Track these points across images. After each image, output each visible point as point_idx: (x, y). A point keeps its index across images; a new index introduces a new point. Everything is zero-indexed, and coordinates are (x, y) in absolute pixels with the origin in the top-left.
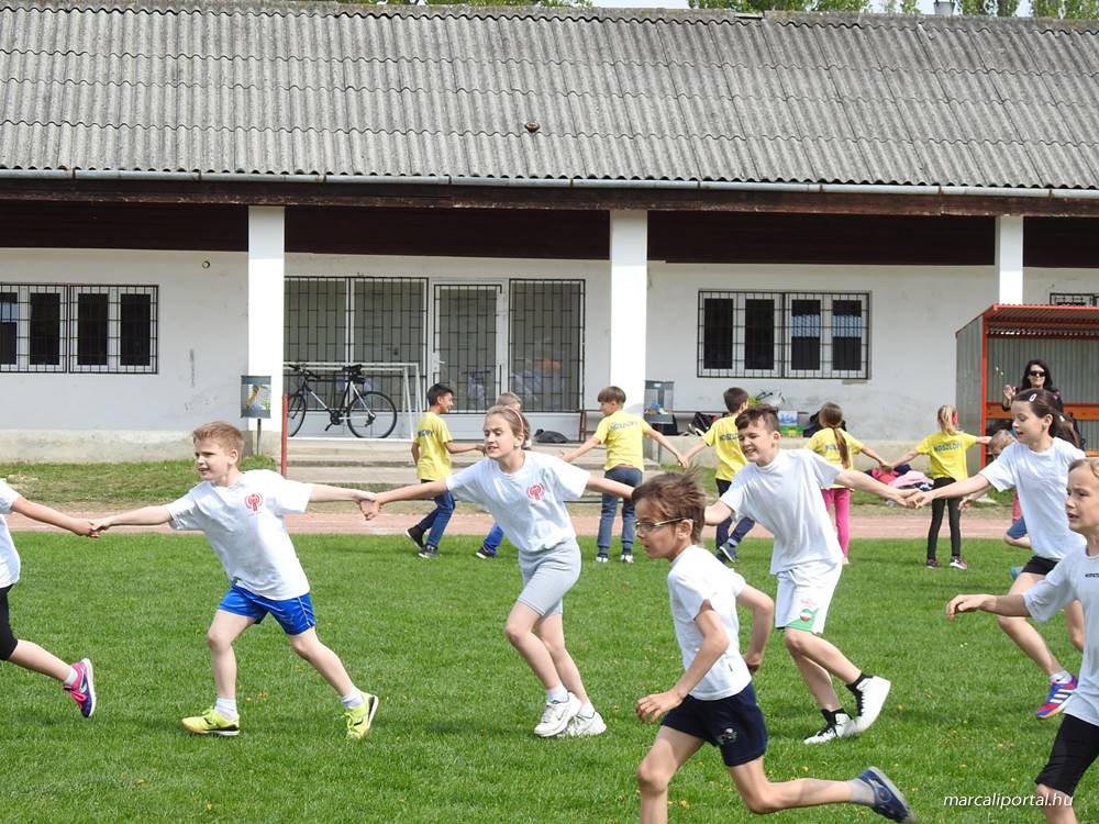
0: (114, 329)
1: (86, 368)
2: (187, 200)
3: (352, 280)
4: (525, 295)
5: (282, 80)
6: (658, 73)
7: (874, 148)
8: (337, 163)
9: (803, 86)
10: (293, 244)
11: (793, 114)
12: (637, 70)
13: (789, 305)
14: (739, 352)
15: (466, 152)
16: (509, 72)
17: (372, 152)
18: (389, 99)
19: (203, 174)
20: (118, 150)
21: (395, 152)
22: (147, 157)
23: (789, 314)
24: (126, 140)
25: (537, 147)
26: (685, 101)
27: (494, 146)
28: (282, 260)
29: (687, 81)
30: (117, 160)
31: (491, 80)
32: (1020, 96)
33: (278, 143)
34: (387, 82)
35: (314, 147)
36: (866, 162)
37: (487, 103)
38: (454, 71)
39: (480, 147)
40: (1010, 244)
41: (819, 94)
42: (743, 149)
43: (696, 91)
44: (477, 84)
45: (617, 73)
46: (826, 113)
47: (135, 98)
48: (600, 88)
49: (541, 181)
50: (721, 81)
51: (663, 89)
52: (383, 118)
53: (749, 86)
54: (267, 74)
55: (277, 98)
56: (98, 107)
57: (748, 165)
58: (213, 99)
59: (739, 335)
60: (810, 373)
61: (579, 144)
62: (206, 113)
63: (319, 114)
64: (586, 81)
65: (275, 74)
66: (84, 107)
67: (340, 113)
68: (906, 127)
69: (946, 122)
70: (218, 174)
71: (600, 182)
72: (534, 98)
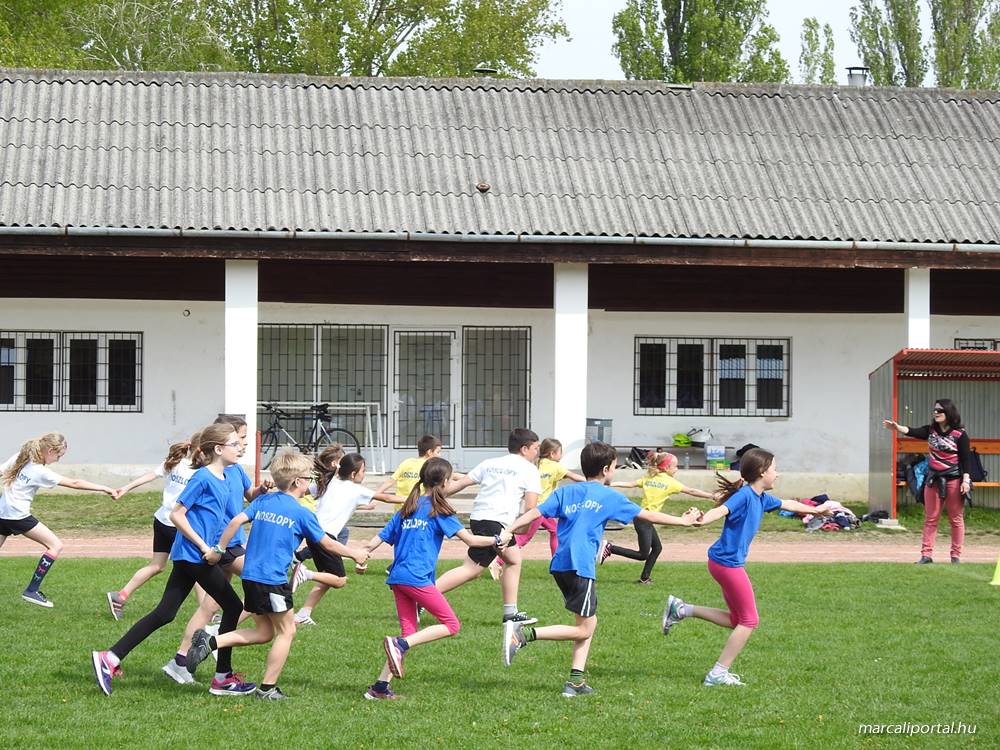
0: (103, 372)
1: (77, 407)
2: (170, 255)
3: (320, 327)
4: (477, 341)
5: (256, 145)
6: (598, 139)
7: (794, 207)
8: (305, 220)
9: (729, 150)
10: (266, 294)
11: (720, 175)
12: (579, 136)
13: (717, 350)
14: (672, 392)
15: (423, 211)
16: (462, 138)
17: (337, 211)
18: (353, 162)
19: (184, 231)
20: (106, 209)
21: (358, 211)
22: (133, 216)
23: (717, 358)
24: (114, 199)
25: (488, 206)
26: (622, 164)
27: (448, 205)
28: (256, 309)
29: (623, 145)
30: (106, 217)
31: (445, 145)
32: (927, 159)
33: (252, 203)
34: (351, 148)
35: (285, 206)
36: (786, 219)
37: (442, 166)
38: (412, 137)
39: (435, 206)
40: (918, 293)
41: (744, 157)
42: (674, 208)
43: (632, 155)
44: (432, 148)
45: (560, 139)
46: (750, 174)
47: (122, 162)
48: (545, 152)
49: (491, 237)
50: (654, 144)
51: (602, 153)
52: (347, 179)
53: (680, 150)
54: (243, 139)
55: (251, 162)
56: (88, 169)
57: (680, 222)
58: (193, 163)
59: (672, 377)
60: (736, 411)
61: (525, 203)
62: (187, 175)
63: (289, 176)
64: (532, 147)
65: (249, 139)
66: (76, 169)
67: (308, 175)
68: (822, 187)
69: (859, 183)
70: (198, 231)
71: (544, 238)
72: (485, 162)
